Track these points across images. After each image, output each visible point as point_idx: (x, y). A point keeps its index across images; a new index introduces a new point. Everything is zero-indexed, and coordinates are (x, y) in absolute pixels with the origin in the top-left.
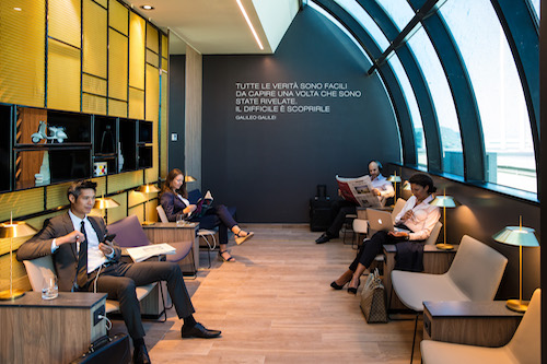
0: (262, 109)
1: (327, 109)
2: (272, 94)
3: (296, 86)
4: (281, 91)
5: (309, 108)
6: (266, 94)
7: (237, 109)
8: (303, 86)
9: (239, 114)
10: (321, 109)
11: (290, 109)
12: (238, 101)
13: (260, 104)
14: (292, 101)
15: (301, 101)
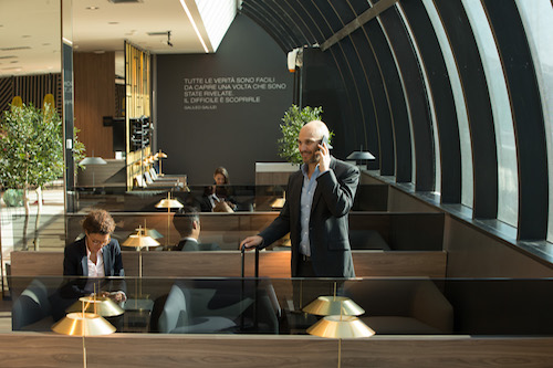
0: (205, 100)
1: (258, 99)
2: (213, 87)
3: (233, 80)
4: (220, 85)
5: (243, 99)
6: (208, 87)
7: (186, 101)
8: (239, 80)
9: (187, 105)
10: (252, 99)
11: (228, 100)
12: (186, 94)
13: (204, 97)
14: (230, 93)
15: (237, 93)
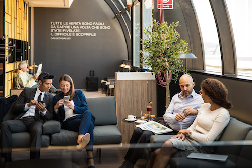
0: (63, 34)
1: (95, 35)
2: (68, 27)
3: (80, 23)
4: (72, 26)
5: (86, 34)
6: (65, 27)
7: (52, 34)
8: (83, 24)
9: (53, 37)
10: (91, 35)
11: (77, 35)
12: (52, 31)
13: (62, 32)
14: (78, 31)
15: (82, 31)
